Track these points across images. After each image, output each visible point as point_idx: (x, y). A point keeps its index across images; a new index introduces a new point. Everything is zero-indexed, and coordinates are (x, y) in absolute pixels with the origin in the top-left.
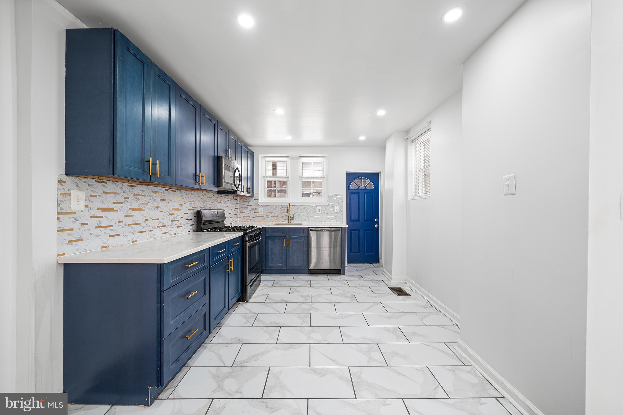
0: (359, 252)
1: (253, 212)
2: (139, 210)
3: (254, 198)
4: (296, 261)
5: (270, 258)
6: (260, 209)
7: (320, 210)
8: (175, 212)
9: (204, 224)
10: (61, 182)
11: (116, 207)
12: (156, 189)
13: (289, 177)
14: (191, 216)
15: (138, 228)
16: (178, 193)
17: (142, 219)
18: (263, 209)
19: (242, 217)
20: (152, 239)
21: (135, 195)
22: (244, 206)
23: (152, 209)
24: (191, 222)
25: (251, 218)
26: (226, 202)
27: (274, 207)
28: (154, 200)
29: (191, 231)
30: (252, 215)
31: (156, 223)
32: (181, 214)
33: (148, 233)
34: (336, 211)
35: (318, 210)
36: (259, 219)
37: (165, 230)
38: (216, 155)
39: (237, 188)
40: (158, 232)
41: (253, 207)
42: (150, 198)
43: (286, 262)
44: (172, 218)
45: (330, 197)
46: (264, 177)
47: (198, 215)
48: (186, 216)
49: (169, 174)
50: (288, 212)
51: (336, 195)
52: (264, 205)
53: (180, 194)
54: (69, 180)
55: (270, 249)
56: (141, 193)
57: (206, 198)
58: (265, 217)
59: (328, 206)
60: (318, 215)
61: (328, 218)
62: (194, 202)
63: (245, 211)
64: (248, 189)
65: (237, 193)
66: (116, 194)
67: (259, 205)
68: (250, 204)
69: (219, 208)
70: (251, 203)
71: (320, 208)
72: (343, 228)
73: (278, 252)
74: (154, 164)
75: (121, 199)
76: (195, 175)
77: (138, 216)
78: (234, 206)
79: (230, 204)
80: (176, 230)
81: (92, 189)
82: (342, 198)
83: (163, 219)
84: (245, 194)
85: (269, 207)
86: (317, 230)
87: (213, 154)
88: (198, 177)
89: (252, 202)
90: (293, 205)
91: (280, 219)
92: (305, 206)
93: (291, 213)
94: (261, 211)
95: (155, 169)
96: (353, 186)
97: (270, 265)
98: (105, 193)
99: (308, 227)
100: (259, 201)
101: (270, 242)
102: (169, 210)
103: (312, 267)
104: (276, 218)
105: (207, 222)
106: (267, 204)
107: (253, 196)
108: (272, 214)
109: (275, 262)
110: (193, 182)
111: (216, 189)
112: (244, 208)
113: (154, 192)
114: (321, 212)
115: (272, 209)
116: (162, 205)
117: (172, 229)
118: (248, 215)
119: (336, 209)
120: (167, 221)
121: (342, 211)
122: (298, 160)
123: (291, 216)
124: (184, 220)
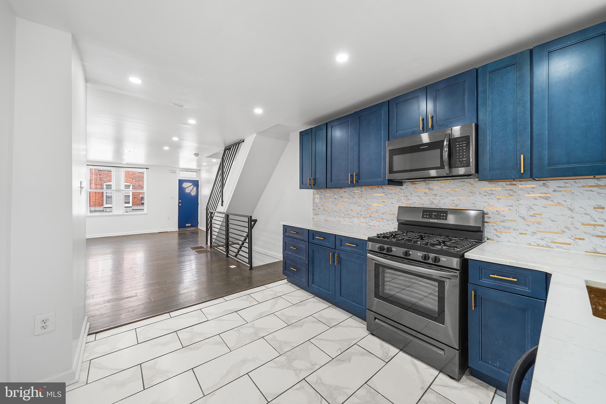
17: (345, 209)
20: (351, 224)
23: (351, 203)
28: (354, 197)
31: (355, 214)
37: (363, 219)
40: (357, 220)
42: (350, 196)
53: (383, 191)
81: (322, 194)
83: (361, 211)
102: (367, 205)
116: (361, 201)
117: (370, 221)
120: (365, 213)
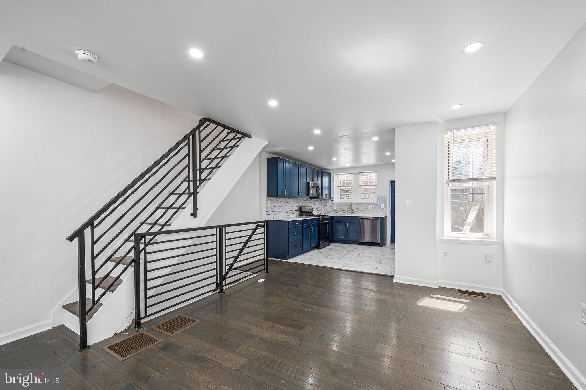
1: (330, 208)
2: (281, 206)
3: (331, 200)
4: (353, 236)
5: (337, 234)
6: (334, 206)
7: (372, 207)
8: (291, 207)
9: (302, 213)
10: (266, 199)
11: (276, 205)
12: (286, 199)
13: (352, 186)
14: (297, 209)
15: (281, 213)
16: (293, 200)
18: (336, 206)
21: (280, 201)
22: (325, 204)
23: (284, 206)
24: (297, 212)
25: (329, 211)
26: (314, 203)
27: (343, 205)
28: (285, 203)
29: (298, 216)
30: (330, 210)
31: (285, 211)
32: (293, 208)
33: (283, 214)
34: (382, 207)
35: (370, 207)
36: (334, 212)
37: (288, 214)
38: (307, 182)
39: (318, 195)
40: (286, 214)
41: (331, 205)
43: (346, 236)
44: (290, 209)
45: (378, 198)
46: (338, 187)
47: (300, 209)
48: (295, 209)
49: (290, 194)
50: (351, 208)
51: (383, 197)
52: (337, 204)
54: (267, 198)
55: (337, 228)
56: (281, 200)
57: (304, 201)
58: (338, 211)
59: (377, 204)
60: (370, 209)
61: (377, 212)
62: (298, 203)
63: (326, 207)
64: (326, 195)
65: (319, 198)
66: (276, 201)
67: (334, 204)
68: (329, 203)
69: (311, 206)
71: (372, 206)
72: (381, 218)
73: (342, 230)
74: (286, 192)
75: (277, 203)
76: (298, 192)
77: (281, 208)
78: (319, 205)
79: (317, 204)
80: (292, 215)
81: (271, 200)
82: (387, 199)
84: (324, 197)
85: (340, 205)
86: (364, 218)
87: (306, 182)
88: (299, 193)
89: (330, 202)
90: (353, 204)
91: (346, 212)
92: (362, 204)
93: (353, 209)
94: (335, 207)
95: (286, 193)
98: (274, 201)
99: (359, 217)
100: (334, 201)
101: (337, 224)
103: (364, 240)
104: (344, 212)
105: (304, 212)
106: (339, 203)
107: (330, 198)
108: (342, 209)
109: (340, 236)
110: (298, 195)
111: (308, 197)
112: (326, 205)
113: (285, 200)
114: (372, 208)
115: (341, 206)
116: (287, 204)
118: (328, 209)
119: (383, 206)
120: (289, 211)
121: (386, 207)
122: (358, 175)
124: (295, 210)
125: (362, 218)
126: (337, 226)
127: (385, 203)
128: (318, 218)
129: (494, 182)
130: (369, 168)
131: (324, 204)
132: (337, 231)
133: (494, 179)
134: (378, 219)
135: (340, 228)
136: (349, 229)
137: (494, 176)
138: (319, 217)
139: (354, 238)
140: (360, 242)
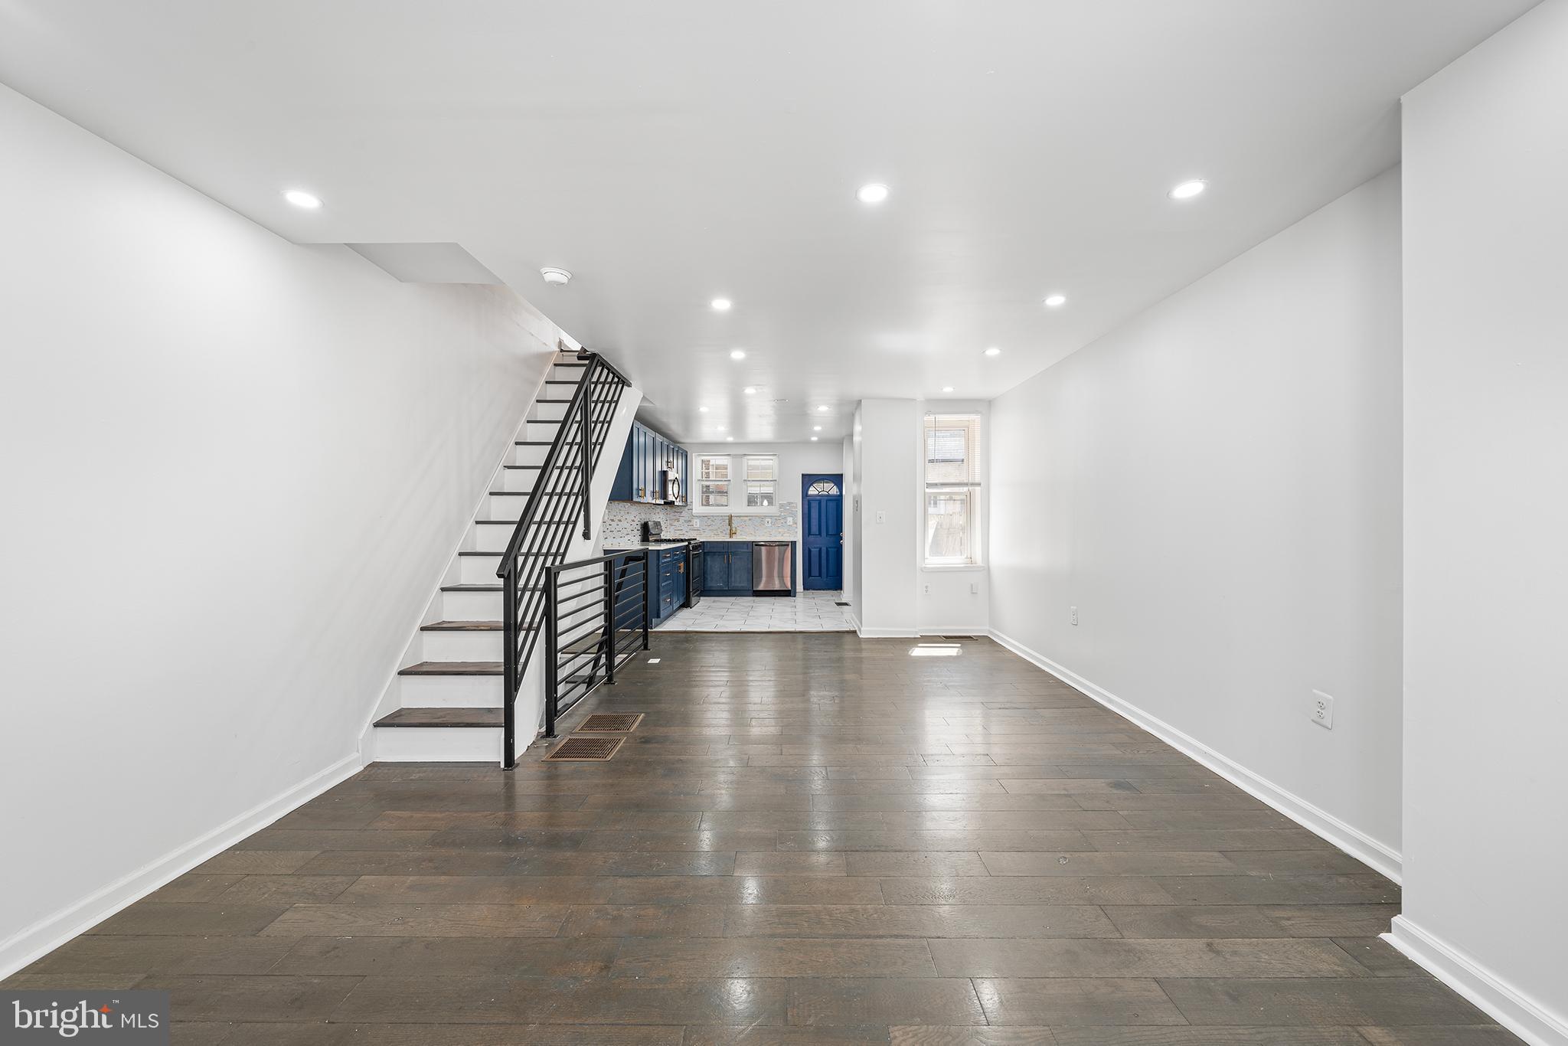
0: (820, 575)
1: (686, 525)
2: (622, 521)
3: (687, 508)
4: (739, 580)
5: (709, 579)
6: (695, 520)
7: (770, 522)
8: (633, 523)
9: (648, 536)
12: (626, 504)
13: (729, 480)
14: (639, 527)
15: (620, 534)
16: (634, 507)
18: (698, 521)
19: (673, 531)
21: (619, 510)
24: (639, 533)
25: (684, 531)
27: (712, 519)
29: (640, 541)
30: (685, 528)
31: (625, 532)
33: (623, 538)
34: (789, 523)
35: (767, 522)
37: (629, 537)
39: (676, 499)
40: (626, 538)
41: (687, 518)
43: (728, 583)
44: (631, 527)
45: (781, 506)
46: (699, 480)
47: (645, 527)
48: (637, 527)
50: (730, 524)
51: (790, 503)
52: (700, 516)
55: (709, 566)
56: (621, 508)
57: (646, 510)
58: (703, 531)
59: (779, 517)
60: (766, 527)
61: (780, 533)
62: (643, 514)
63: (676, 523)
65: (675, 505)
66: (614, 510)
67: (694, 516)
70: (683, 514)
71: (770, 520)
72: (794, 544)
73: (718, 570)
75: (615, 514)
77: (620, 525)
80: (633, 539)
82: (796, 507)
85: (705, 519)
86: (769, 545)
87: (661, 470)
89: (685, 512)
90: (736, 517)
91: (719, 531)
92: (750, 517)
93: (733, 525)
94: (697, 523)
96: (812, 491)
97: (709, 585)
99: (753, 542)
100: (694, 511)
101: (709, 558)
103: (761, 587)
104: (715, 531)
106: (704, 515)
107: (687, 504)
108: (711, 527)
109: (715, 582)
111: (662, 502)
112: (675, 520)
113: (625, 507)
114: (770, 525)
115: (710, 521)
116: (628, 517)
118: (680, 528)
119: (790, 520)
120: (629, 530)
121: (796, 523)
122: (742, 458)
123: (734, 529)
124: (636, 530)
125: (757, 544)
126: (709, 563)
127: (794, 515)
128: (687, 546)
129: (978, 489)
130: (762, 446)
131: (671, 516)
132: (708, 572)
133: (979, 484)
134: (788, 545)
135: (715, 566)
136: (733, 566)
137: (977, 480)
138: (690, 543)
139: (743, 585)
140: (754, 591)
